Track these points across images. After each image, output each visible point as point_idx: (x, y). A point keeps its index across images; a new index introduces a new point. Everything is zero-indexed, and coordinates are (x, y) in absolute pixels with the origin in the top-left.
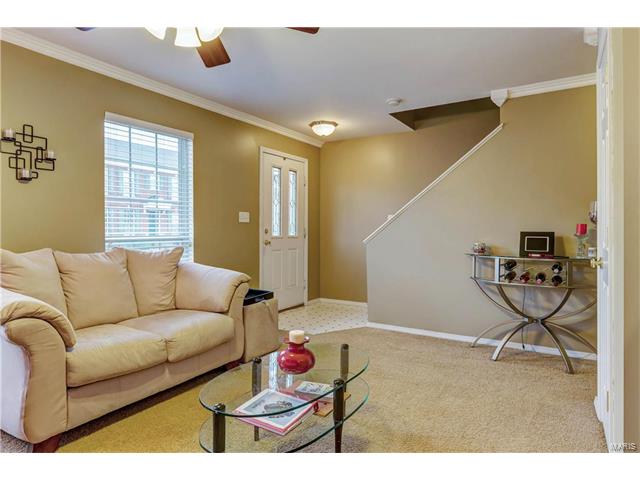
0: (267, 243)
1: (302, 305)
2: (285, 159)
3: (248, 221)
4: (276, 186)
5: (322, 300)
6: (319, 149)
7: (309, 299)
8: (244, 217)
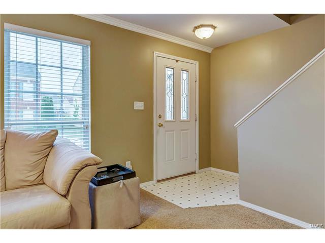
0: (161, 125)
1: (194, 173)
2: (177, 61)
3: (143, 108)
4: (169, 83)
5: (212, 169)
6: (210, 54)
7: (200, 168)
8: (139, 105)
